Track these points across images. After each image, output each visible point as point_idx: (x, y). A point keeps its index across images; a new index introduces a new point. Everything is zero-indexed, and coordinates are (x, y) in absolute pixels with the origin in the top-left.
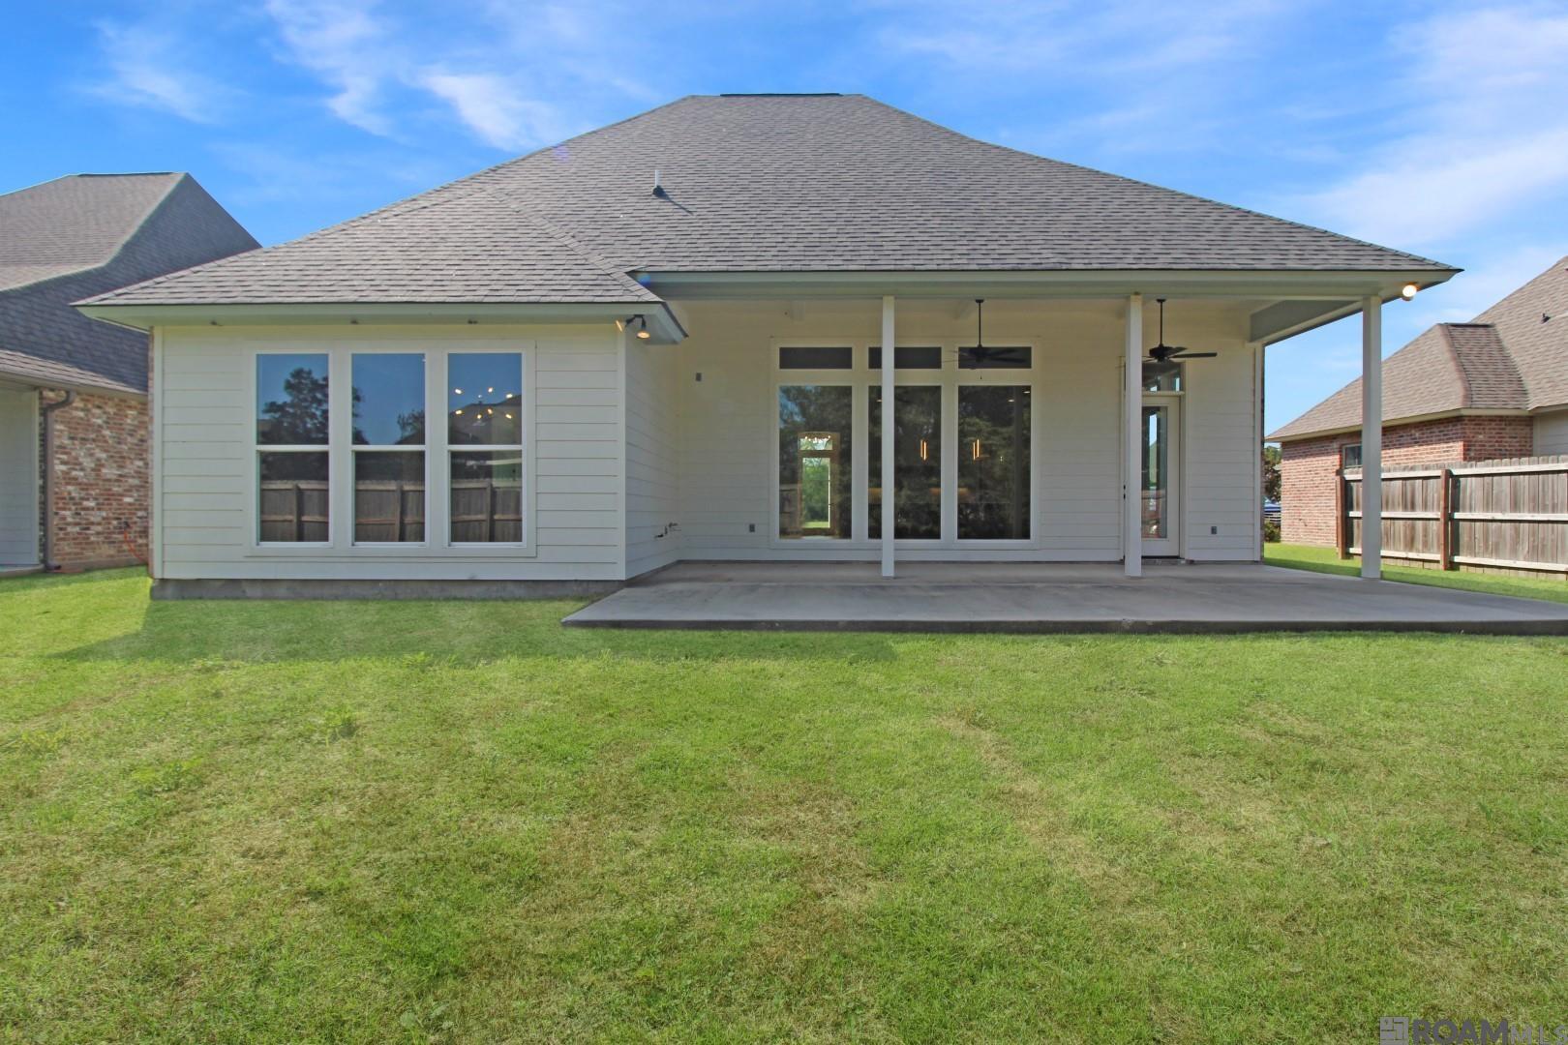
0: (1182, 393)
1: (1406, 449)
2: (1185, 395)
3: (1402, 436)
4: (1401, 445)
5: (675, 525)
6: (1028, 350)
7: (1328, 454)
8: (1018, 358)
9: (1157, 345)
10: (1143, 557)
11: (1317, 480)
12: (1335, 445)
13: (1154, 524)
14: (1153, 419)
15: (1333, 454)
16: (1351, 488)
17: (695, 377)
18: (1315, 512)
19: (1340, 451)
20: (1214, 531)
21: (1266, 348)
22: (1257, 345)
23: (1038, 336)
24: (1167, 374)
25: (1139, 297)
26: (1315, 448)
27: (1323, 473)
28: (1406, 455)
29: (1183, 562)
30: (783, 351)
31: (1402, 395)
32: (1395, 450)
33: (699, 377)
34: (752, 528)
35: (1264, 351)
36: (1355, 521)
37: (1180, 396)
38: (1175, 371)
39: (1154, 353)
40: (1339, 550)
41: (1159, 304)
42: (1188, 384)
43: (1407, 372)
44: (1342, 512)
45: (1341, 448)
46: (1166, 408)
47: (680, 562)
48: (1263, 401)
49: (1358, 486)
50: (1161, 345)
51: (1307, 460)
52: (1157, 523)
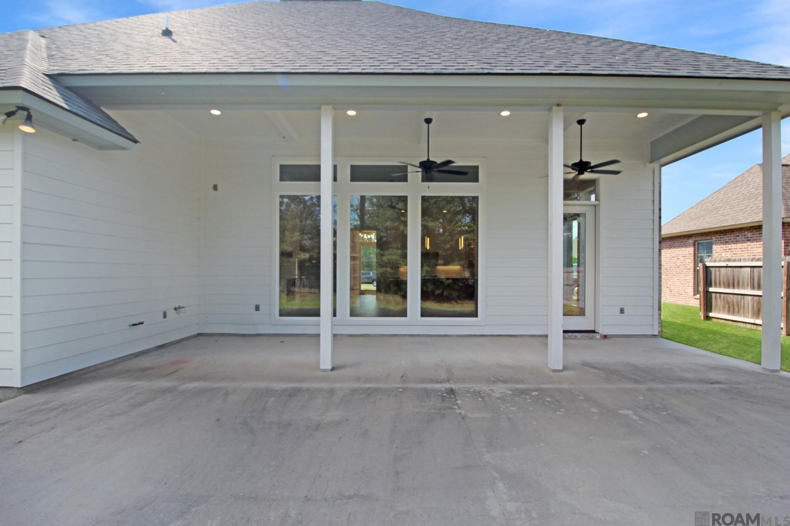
0: (597, 202)
1: (741, 244)
2: (599, 204)
3: (738, 236)
4: (737, 242)
5: (183, 307)
6: (476, 168)
7: (686, 246)
8: (468, 174)
9: (577, 160)
10: (565, 332)
11: (679, 263)
12: (691, 241)
13: (576, 287)
14: (575, 224)
15: (690, 246)
16: (711, 272)
17: (212, 187)
18: (677, 283)
19: (694, 245)
20: (622, 311)
21: (663, 168)
22: (656, 165)
23: (484, 157)
24: (585, 191)
25: (561, 108)
26: (677, 242)
27: (682, 259)
28: (740, 249)
29: (598, 337)
30: (282, 167)
31: (737, 209)
32: (733, 245)
33: (215, 188)
34: (257, 308)
35: (660, 170)
36: (713, 295)
37: (595, 206)
38: (591, 189)
39: (575, 166)
40: (701, 314)
41: (580, 126)
42: (602, 197)
43: (738, 194)
44: (704, 288)
45: (694, 243)
46: (585, 214)
47: (199, 335)
48: (660, 209)
49: (715, 271)
50: (581, 160)
51: (672, 250)
52: (578, 286)
